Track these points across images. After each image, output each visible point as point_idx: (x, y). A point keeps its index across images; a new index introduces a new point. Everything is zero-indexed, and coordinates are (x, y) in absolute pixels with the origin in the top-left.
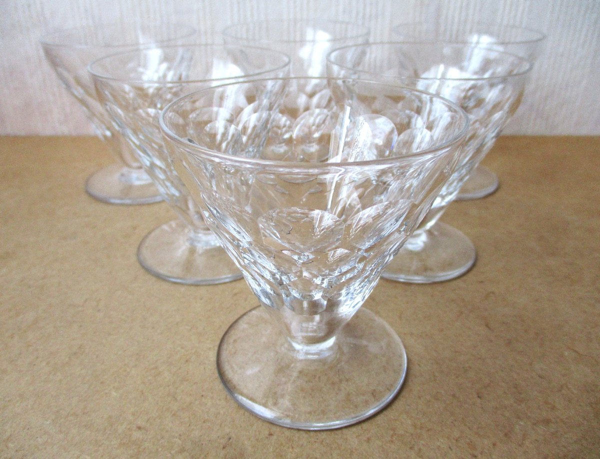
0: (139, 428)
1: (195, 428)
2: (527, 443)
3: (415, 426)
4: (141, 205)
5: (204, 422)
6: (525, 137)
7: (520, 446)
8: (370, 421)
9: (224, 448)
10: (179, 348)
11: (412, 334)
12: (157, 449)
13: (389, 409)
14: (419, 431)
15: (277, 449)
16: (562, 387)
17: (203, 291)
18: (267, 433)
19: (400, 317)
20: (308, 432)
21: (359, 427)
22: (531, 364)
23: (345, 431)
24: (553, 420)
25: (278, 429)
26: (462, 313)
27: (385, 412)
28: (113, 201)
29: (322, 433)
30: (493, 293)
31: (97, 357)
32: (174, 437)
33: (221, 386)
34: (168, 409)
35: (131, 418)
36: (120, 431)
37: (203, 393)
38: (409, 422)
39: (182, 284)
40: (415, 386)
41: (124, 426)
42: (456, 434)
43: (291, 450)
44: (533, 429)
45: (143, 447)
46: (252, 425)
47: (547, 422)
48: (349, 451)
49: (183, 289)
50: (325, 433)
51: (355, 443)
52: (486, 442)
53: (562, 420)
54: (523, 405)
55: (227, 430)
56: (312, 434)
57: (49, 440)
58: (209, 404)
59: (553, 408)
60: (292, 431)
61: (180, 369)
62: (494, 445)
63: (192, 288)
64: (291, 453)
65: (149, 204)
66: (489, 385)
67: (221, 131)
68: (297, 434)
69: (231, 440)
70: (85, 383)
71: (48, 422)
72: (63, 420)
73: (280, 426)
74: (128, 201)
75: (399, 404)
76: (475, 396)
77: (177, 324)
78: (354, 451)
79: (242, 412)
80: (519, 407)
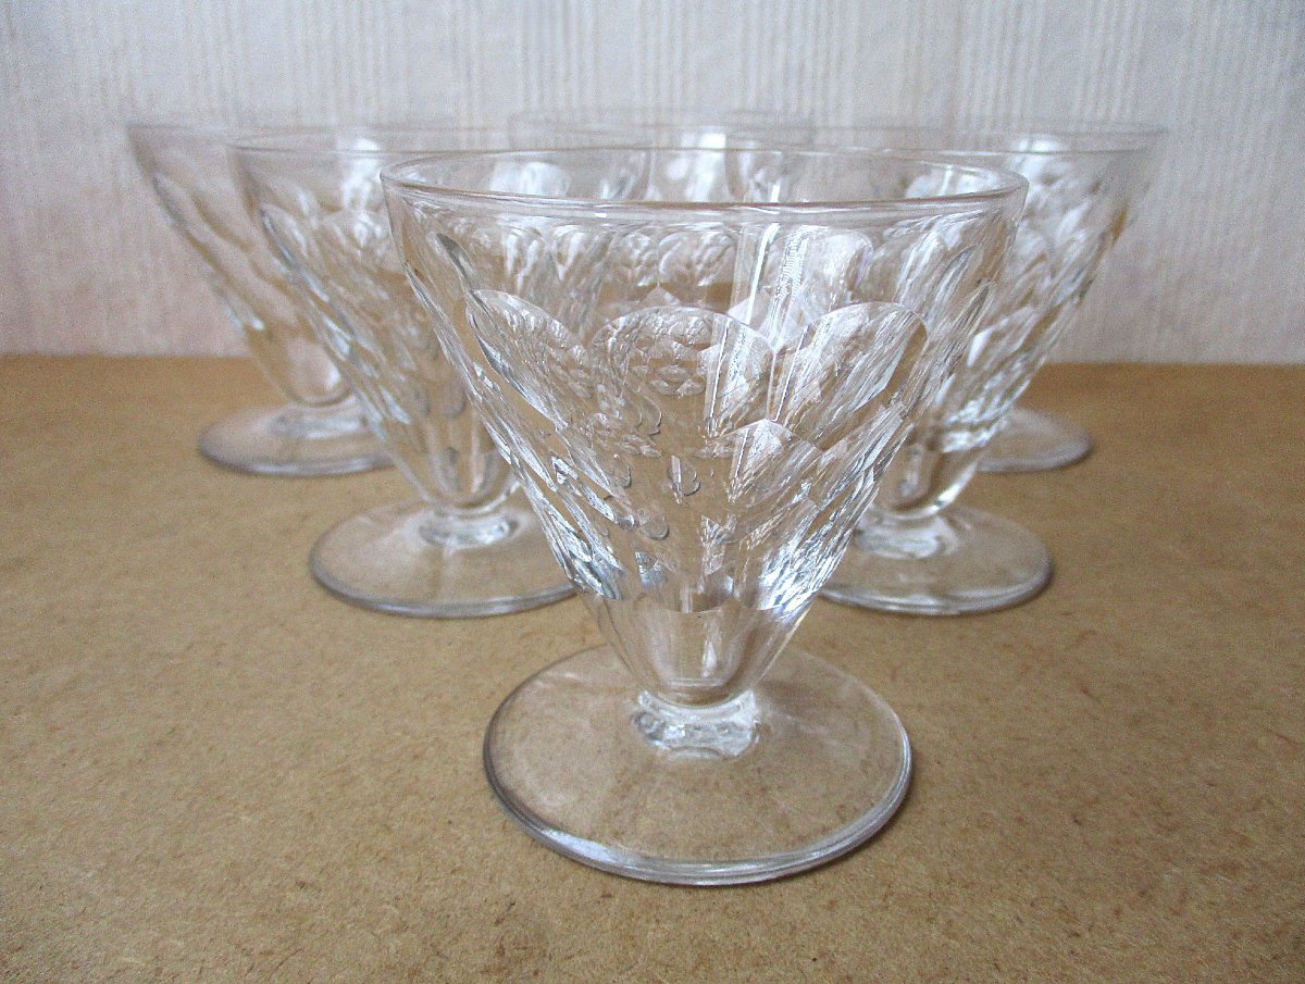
0: (302, 885)
1: (432, 883)
2: (1192, 906)
3: (937, 878)
4: (322, 476)
5: (453, 872)
6: (1140, 367)
7: (1176, 913)
8: (833, 869)
9: (498, 922)
10: (399, 734)
11: (920, 707)
12: (343, 927)
13: (876, 846)
14: (945, 888)
15: (621, 923)
16: (1259, 801)
17: (453, 628)
18: (598, 892)
19: (893, 678)
20: (692, 890)
21: (809, 880)
22: (1187, 760)
23: (776, 888)
24: (1246, 865)
25: (625, 885)
26: (1028, 668)
27: (866, 852)
28: (262, 468)
29: (725, 892)
30: (1094, 633)
31: (211, 749)
32: (382, 902)
33: (494, 804)
34: (369, 848)
35: (284, 866)
36: (256, 891)
37: (451, 818)
38: (922, 869)
39: (409, 616)
40: (932, 803)
41: (266, 882)
42: (1030, 892)
43: (654, 926)
44: (1203, 881)
45: (310, 922)
46: (564, 878)
47: (1232, 868)
48: (788, 926)
49: (408, 625)
50: (732, 892)
51: (801, 911)
52: (1099, 907)
53: (1264, 864)
54: (1177, 837)
55: (506, 888)
56: (702, 894)
57: (89, 909)
58: (465, 838)
59: (1244, 842)
60: (657, 888)
61: (399, 771)
62: (1118, 912)
63: (430, 623)
64: (654, 930)
65: (338, 477)
66: (1097, 800)
67: (511, 254)
68: (667, 894)
69: (514, 907)
70: (180, 800)
71: (89, 875)
72: (124, 870)
73: (629, 879)
74: (292, 469)
75: (896, 837)
76: (1067, 820)
77: (394, 689)
78: (799, 926)
79: (541, 852)
80: (1168, 841)
